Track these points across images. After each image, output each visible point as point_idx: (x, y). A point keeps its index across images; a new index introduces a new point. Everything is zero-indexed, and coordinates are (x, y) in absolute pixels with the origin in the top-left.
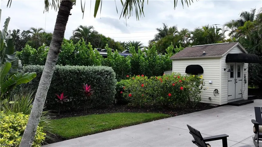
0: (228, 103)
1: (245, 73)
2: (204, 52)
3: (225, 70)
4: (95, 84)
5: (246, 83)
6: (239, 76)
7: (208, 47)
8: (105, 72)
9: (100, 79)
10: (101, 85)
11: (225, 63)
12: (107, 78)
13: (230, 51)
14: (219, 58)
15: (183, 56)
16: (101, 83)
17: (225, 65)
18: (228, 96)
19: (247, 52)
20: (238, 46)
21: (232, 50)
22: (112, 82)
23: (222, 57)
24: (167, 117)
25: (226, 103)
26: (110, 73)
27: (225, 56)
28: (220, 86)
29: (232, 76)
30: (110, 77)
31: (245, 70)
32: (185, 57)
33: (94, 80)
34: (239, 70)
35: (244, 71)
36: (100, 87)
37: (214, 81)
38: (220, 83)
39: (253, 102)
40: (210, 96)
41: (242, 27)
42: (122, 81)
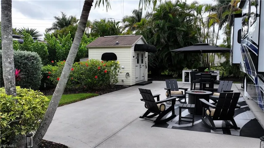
0: (136, 84)
1: (146, 60)
2: (117, 42)
3: (134, 57)
4: (22, 69)
5: (146, 68)
6: (142, 62)
7: (119, 38)
8: (31, 57)
9: (26, 64)
10: (27, 70)
11: (134, 51)
12: (34, 63)
13: (137, 42)
14: (130, 47)
15: (99, 45)
16: (28, 68)
17: (133, 53)
18: (136, 78)
19: (147, 43)
20: (142, 38)
21: (139, 42)
22: (38, 67)
23: (132, 46)
24: (96, 96)
25: (135, 84)
26: (36, 58)
27: (134, 46)
28: (131, 70)
29: (138, 62)
30: (37, 62)
31: (146, 57)
32: (101, 45)
33: (20, 64)
34: (142, 57)
35: (145, 59)
36: (26, 72)
37: (125, 66)
38: (131, 68)
39: (152, 82)
40: (123, 79)
41: (139, 23)
42: (49, 67)
